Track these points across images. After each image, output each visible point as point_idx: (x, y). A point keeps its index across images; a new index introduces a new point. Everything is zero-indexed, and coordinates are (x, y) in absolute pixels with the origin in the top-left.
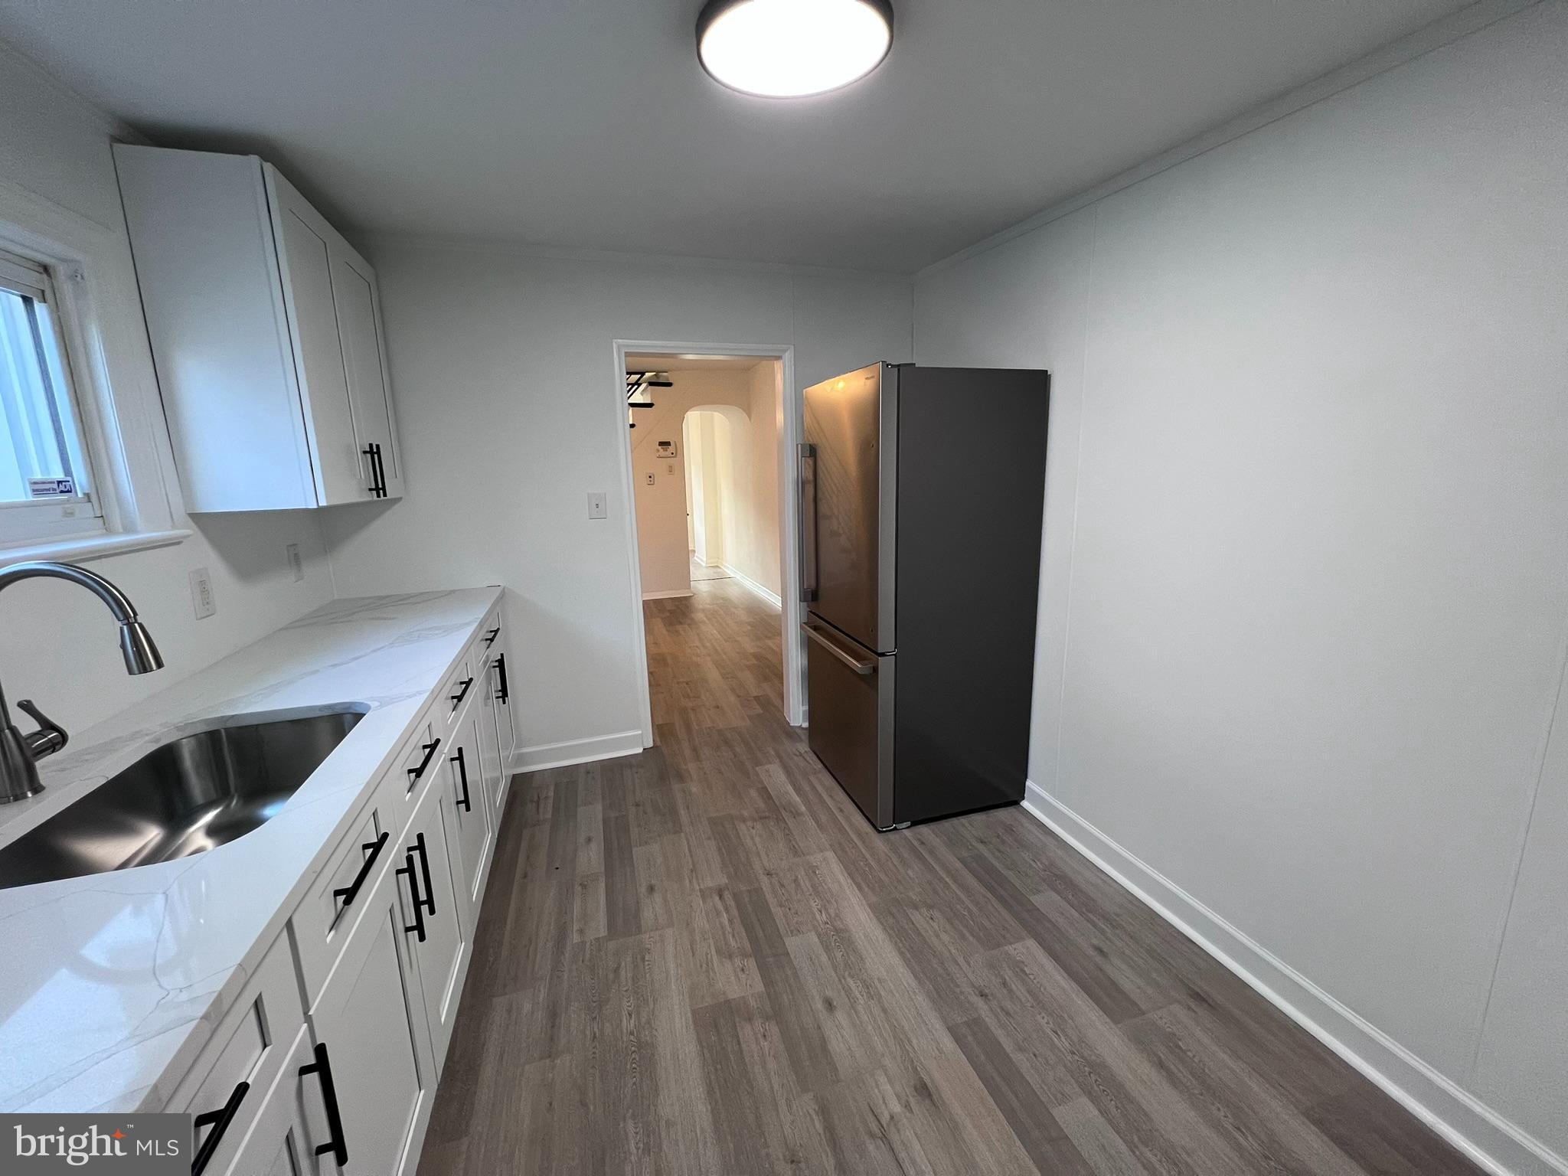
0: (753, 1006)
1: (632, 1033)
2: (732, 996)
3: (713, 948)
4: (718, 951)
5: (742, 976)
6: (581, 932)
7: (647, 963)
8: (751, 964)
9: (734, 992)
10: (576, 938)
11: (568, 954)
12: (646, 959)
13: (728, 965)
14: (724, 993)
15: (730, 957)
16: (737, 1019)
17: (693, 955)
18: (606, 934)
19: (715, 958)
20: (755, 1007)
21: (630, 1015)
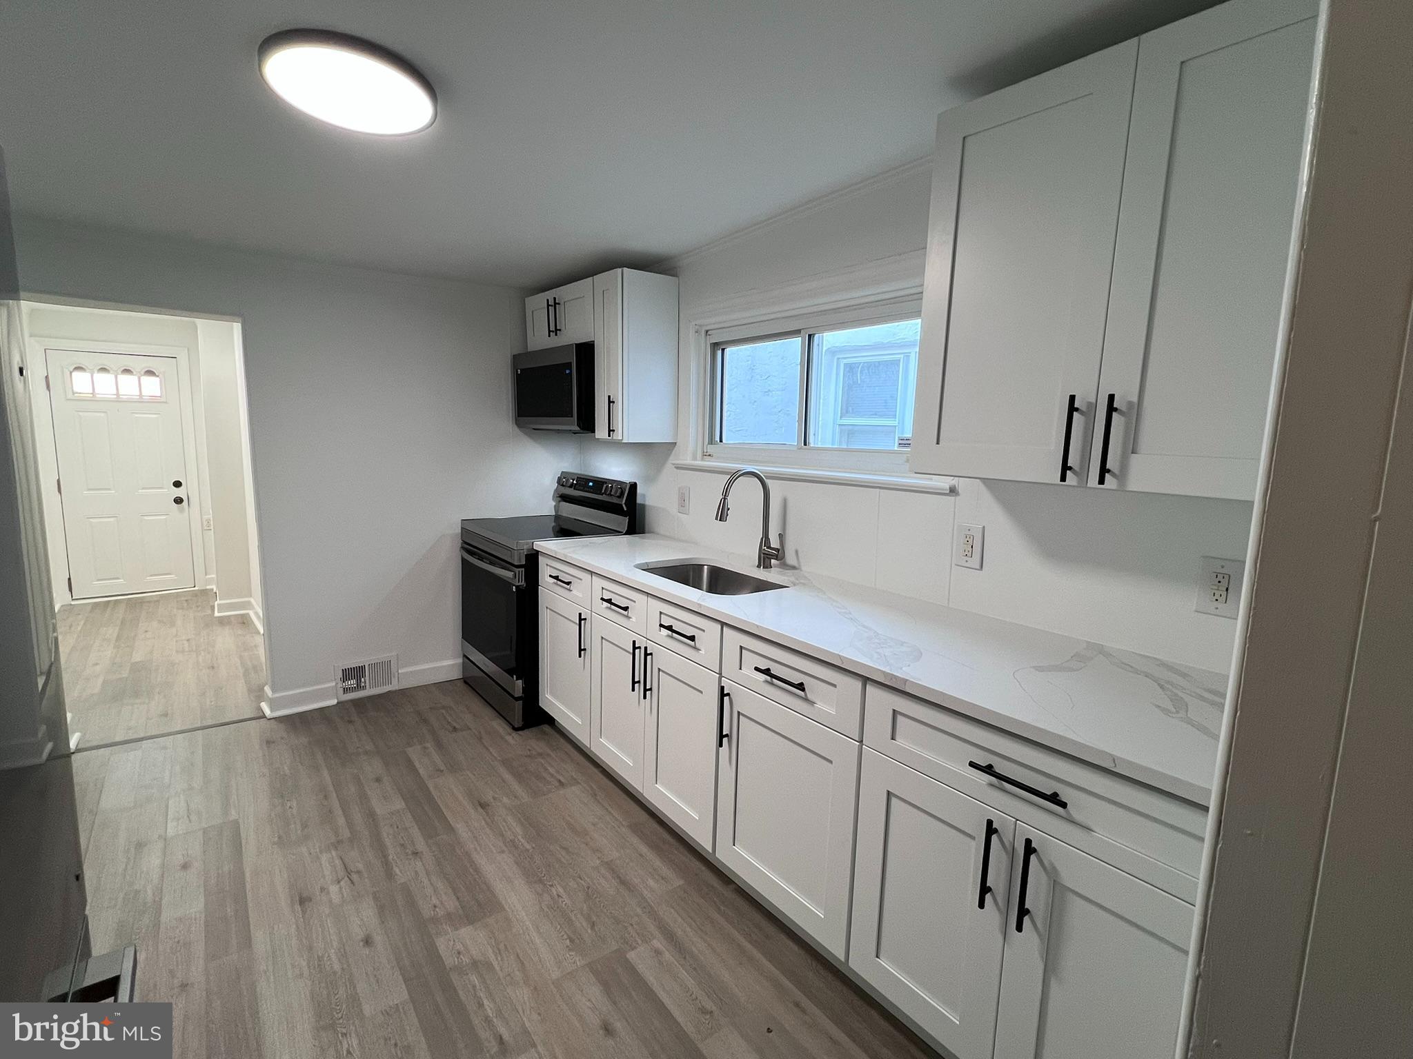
0: (446, 925)
1: (551, 886)
2: (470, 928)
3: (497, 968)
4: (489, 966)
5: (459, 947)
6: (658, 952)
7: (565, 937)
8: (449, 960)
9: (466, 932)
10: (656, 944)
11: (652, 928)
12: (568, 940)
13: (475, 952)
14: (476, 929)
15: (475, 964)
16: (461, 912)
17: (518, 955)
18: (627, 956)
19: (492, 958)
20: (444, 924)
21: (559, 896)
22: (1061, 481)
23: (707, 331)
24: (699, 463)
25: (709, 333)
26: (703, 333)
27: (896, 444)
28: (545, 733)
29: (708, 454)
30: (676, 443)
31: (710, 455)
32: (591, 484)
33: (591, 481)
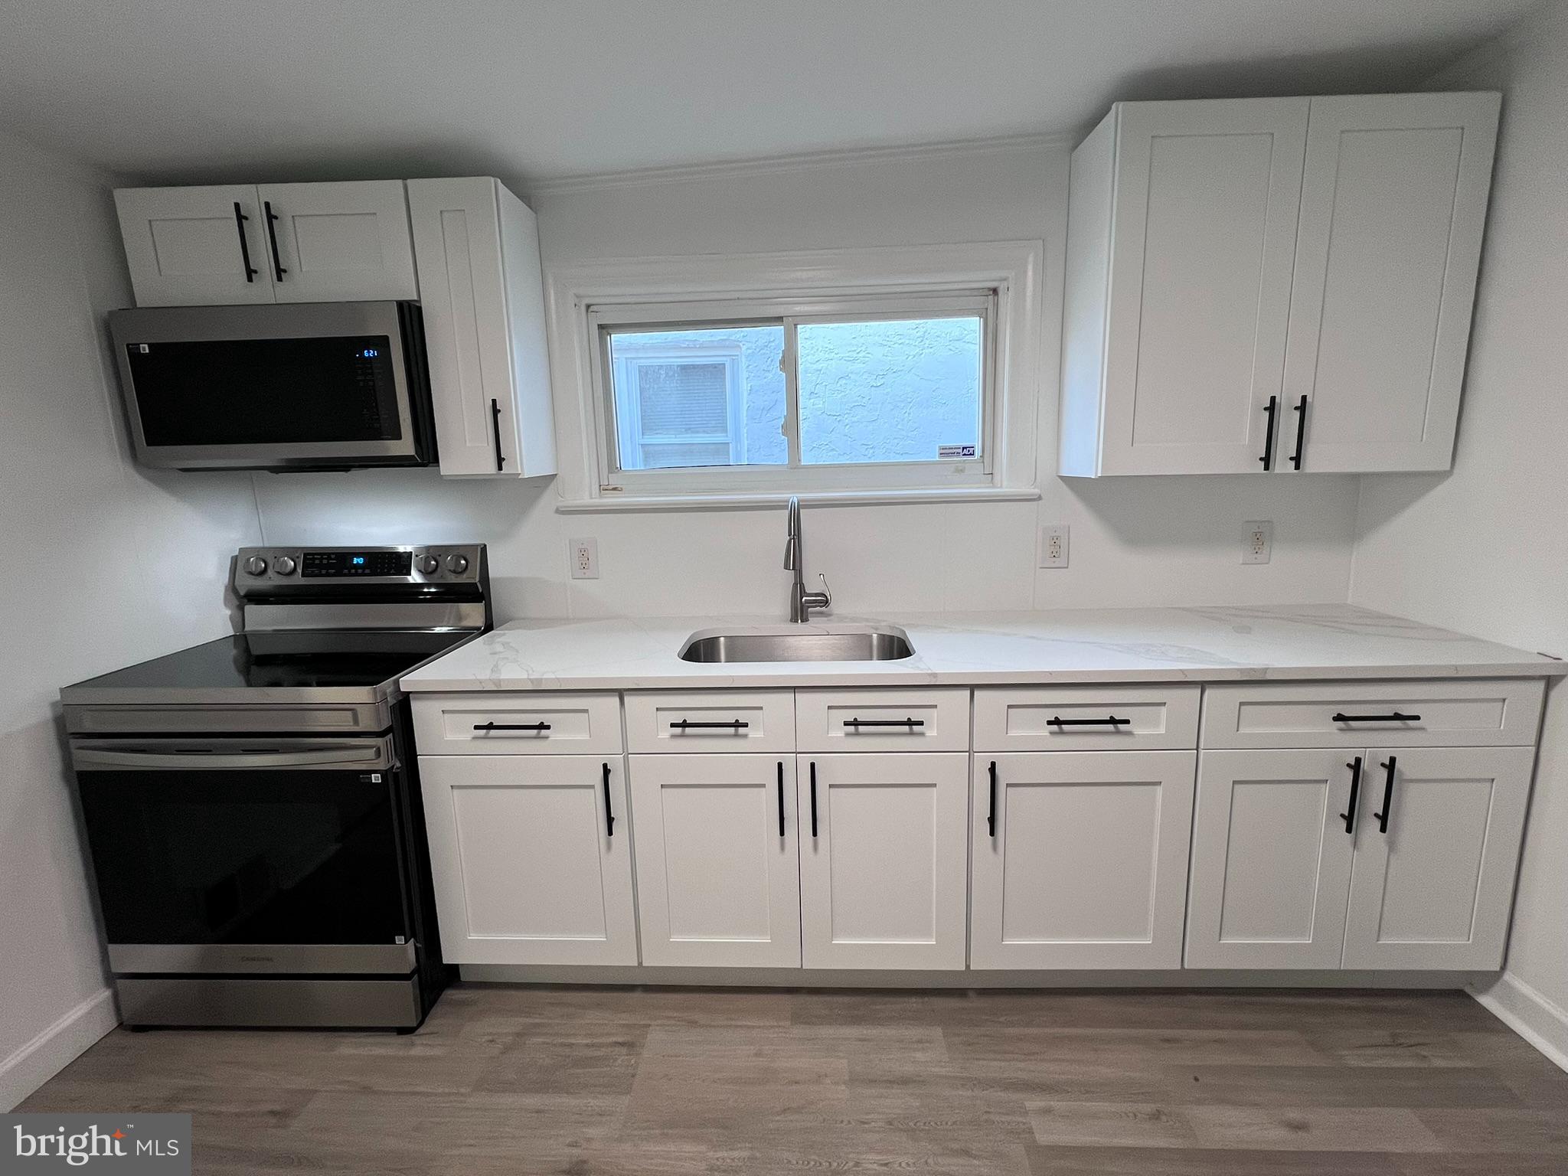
6: (1048, 1111)
10: (1033, 1105)
11: (1004, 1096)
18: (1041, 1143)
22: (1265, 470)
23: (588, 306)
24: (597, 501)
25: (592, 308)
26: (583, 308)
27: (937, 454)
28: (463, 1003)
29: (611, 487)
30: (556, 475)
31: (615, 489)
32: (361, 561)
33: (358, 555)
